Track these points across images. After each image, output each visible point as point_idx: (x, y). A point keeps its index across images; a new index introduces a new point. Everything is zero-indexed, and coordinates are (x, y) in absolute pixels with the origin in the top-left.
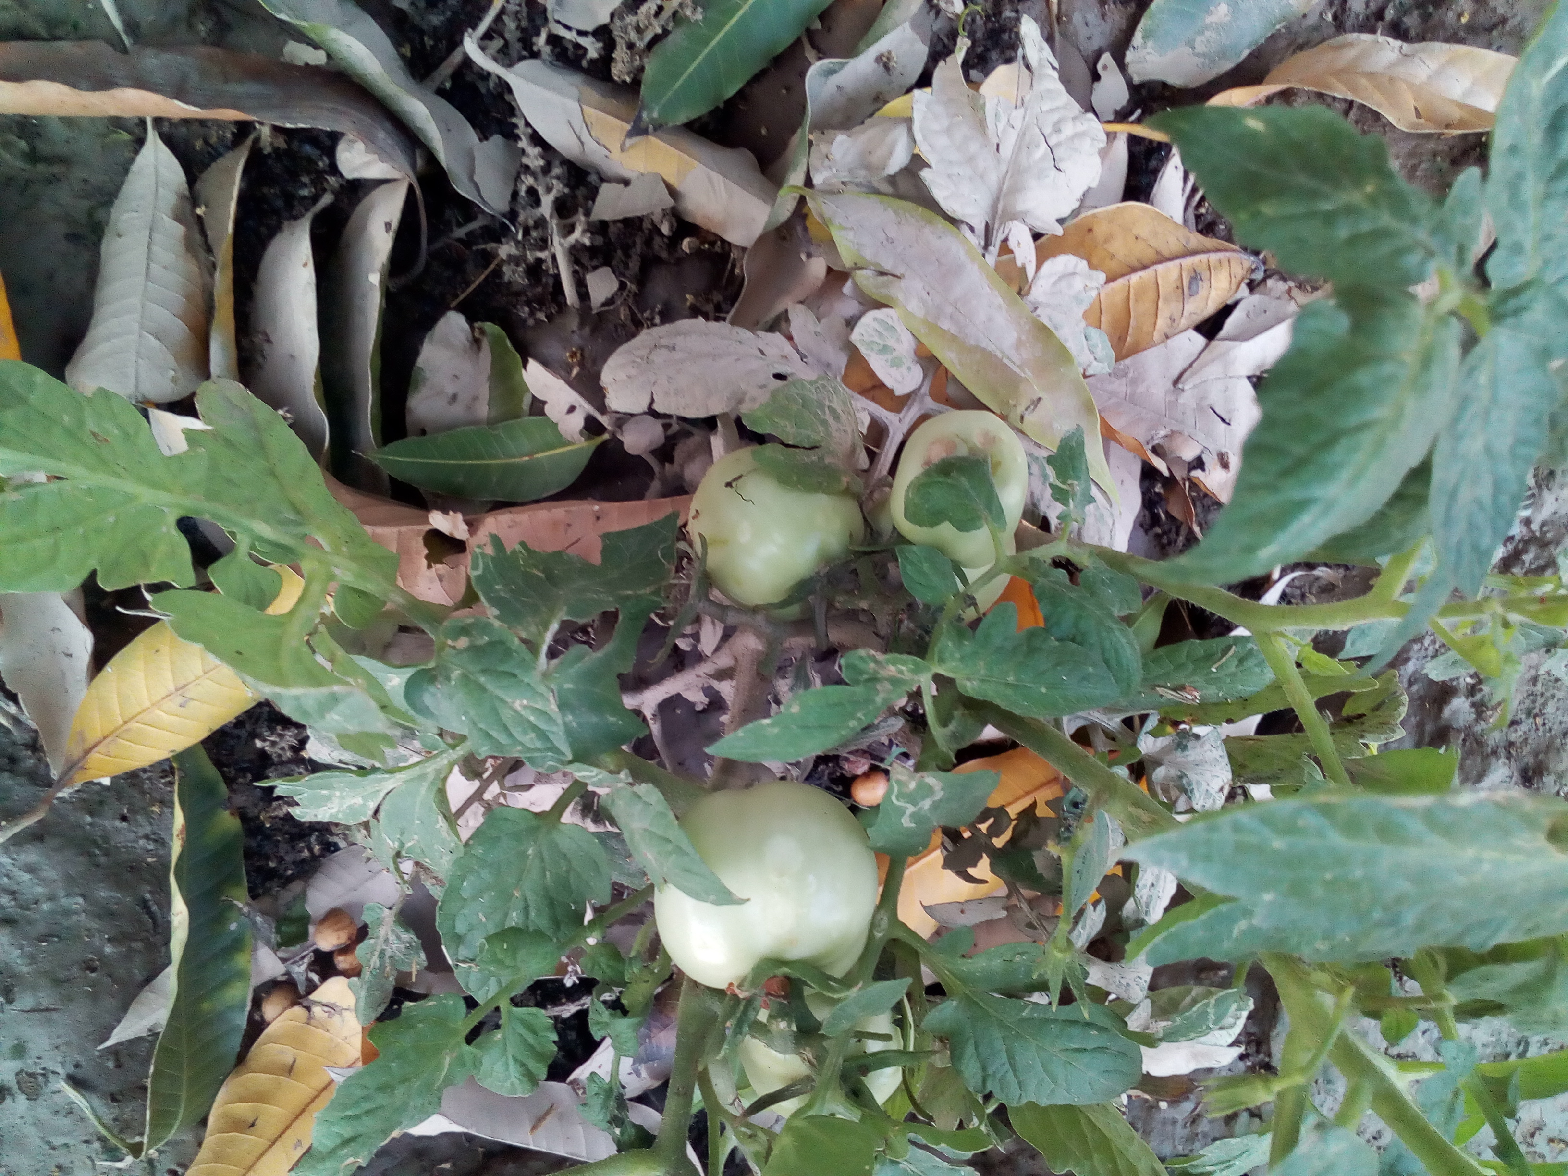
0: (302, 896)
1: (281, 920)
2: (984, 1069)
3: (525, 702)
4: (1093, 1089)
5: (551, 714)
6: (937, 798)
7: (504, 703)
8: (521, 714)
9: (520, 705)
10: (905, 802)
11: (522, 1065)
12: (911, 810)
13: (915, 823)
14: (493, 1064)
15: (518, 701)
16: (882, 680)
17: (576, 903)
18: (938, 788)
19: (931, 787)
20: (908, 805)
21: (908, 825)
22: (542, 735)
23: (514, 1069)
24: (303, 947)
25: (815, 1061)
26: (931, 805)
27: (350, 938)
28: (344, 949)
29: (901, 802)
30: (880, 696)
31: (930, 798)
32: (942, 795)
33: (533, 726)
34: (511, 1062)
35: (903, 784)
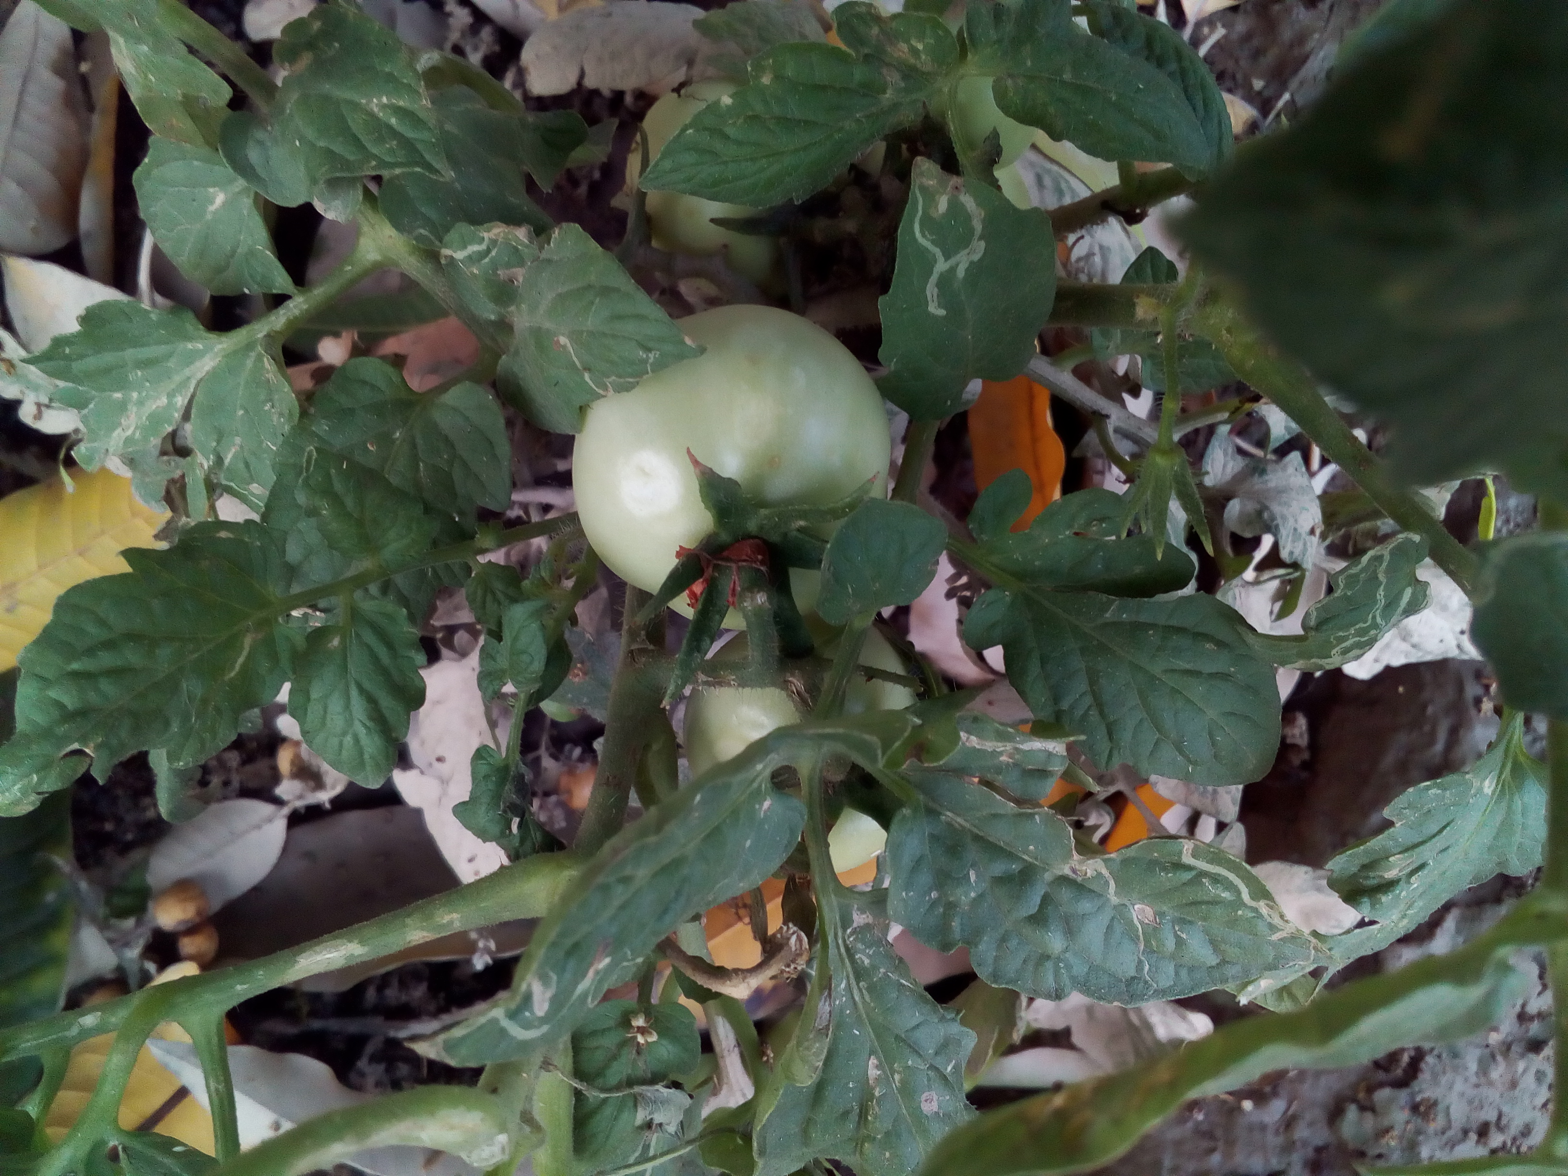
0: (144, 865)
1: (110, 891)
2: (1056, 699)
3: (385, 100)
4: (1214, 743)
5: (422, 115)
6: (976, 257)
7: (355, 106)
8: (378, 119)
9: (377, 105)
10: (933, 242)
11: (371, 700)
12: (941, 266)
13: (946, 308)
14: (326, 697)
15: (375, 100)
16: (888, 65)
17: (461, 514)
18: (978, 226)
19: (968, 218)
20: (937, 251)
21: (935, 309)
22: (407, 144)
23: (358, 706)
24: (139, 923)
25: (807, 695)
26: (967, 270)
27: (199, 913)
28: (192, 930)
29: (928, 240)
30: (887, 96)
31: (967, 251)
32: (983, 251)
33: (394, 133)
34: (354, 693)
35: (930, 197)
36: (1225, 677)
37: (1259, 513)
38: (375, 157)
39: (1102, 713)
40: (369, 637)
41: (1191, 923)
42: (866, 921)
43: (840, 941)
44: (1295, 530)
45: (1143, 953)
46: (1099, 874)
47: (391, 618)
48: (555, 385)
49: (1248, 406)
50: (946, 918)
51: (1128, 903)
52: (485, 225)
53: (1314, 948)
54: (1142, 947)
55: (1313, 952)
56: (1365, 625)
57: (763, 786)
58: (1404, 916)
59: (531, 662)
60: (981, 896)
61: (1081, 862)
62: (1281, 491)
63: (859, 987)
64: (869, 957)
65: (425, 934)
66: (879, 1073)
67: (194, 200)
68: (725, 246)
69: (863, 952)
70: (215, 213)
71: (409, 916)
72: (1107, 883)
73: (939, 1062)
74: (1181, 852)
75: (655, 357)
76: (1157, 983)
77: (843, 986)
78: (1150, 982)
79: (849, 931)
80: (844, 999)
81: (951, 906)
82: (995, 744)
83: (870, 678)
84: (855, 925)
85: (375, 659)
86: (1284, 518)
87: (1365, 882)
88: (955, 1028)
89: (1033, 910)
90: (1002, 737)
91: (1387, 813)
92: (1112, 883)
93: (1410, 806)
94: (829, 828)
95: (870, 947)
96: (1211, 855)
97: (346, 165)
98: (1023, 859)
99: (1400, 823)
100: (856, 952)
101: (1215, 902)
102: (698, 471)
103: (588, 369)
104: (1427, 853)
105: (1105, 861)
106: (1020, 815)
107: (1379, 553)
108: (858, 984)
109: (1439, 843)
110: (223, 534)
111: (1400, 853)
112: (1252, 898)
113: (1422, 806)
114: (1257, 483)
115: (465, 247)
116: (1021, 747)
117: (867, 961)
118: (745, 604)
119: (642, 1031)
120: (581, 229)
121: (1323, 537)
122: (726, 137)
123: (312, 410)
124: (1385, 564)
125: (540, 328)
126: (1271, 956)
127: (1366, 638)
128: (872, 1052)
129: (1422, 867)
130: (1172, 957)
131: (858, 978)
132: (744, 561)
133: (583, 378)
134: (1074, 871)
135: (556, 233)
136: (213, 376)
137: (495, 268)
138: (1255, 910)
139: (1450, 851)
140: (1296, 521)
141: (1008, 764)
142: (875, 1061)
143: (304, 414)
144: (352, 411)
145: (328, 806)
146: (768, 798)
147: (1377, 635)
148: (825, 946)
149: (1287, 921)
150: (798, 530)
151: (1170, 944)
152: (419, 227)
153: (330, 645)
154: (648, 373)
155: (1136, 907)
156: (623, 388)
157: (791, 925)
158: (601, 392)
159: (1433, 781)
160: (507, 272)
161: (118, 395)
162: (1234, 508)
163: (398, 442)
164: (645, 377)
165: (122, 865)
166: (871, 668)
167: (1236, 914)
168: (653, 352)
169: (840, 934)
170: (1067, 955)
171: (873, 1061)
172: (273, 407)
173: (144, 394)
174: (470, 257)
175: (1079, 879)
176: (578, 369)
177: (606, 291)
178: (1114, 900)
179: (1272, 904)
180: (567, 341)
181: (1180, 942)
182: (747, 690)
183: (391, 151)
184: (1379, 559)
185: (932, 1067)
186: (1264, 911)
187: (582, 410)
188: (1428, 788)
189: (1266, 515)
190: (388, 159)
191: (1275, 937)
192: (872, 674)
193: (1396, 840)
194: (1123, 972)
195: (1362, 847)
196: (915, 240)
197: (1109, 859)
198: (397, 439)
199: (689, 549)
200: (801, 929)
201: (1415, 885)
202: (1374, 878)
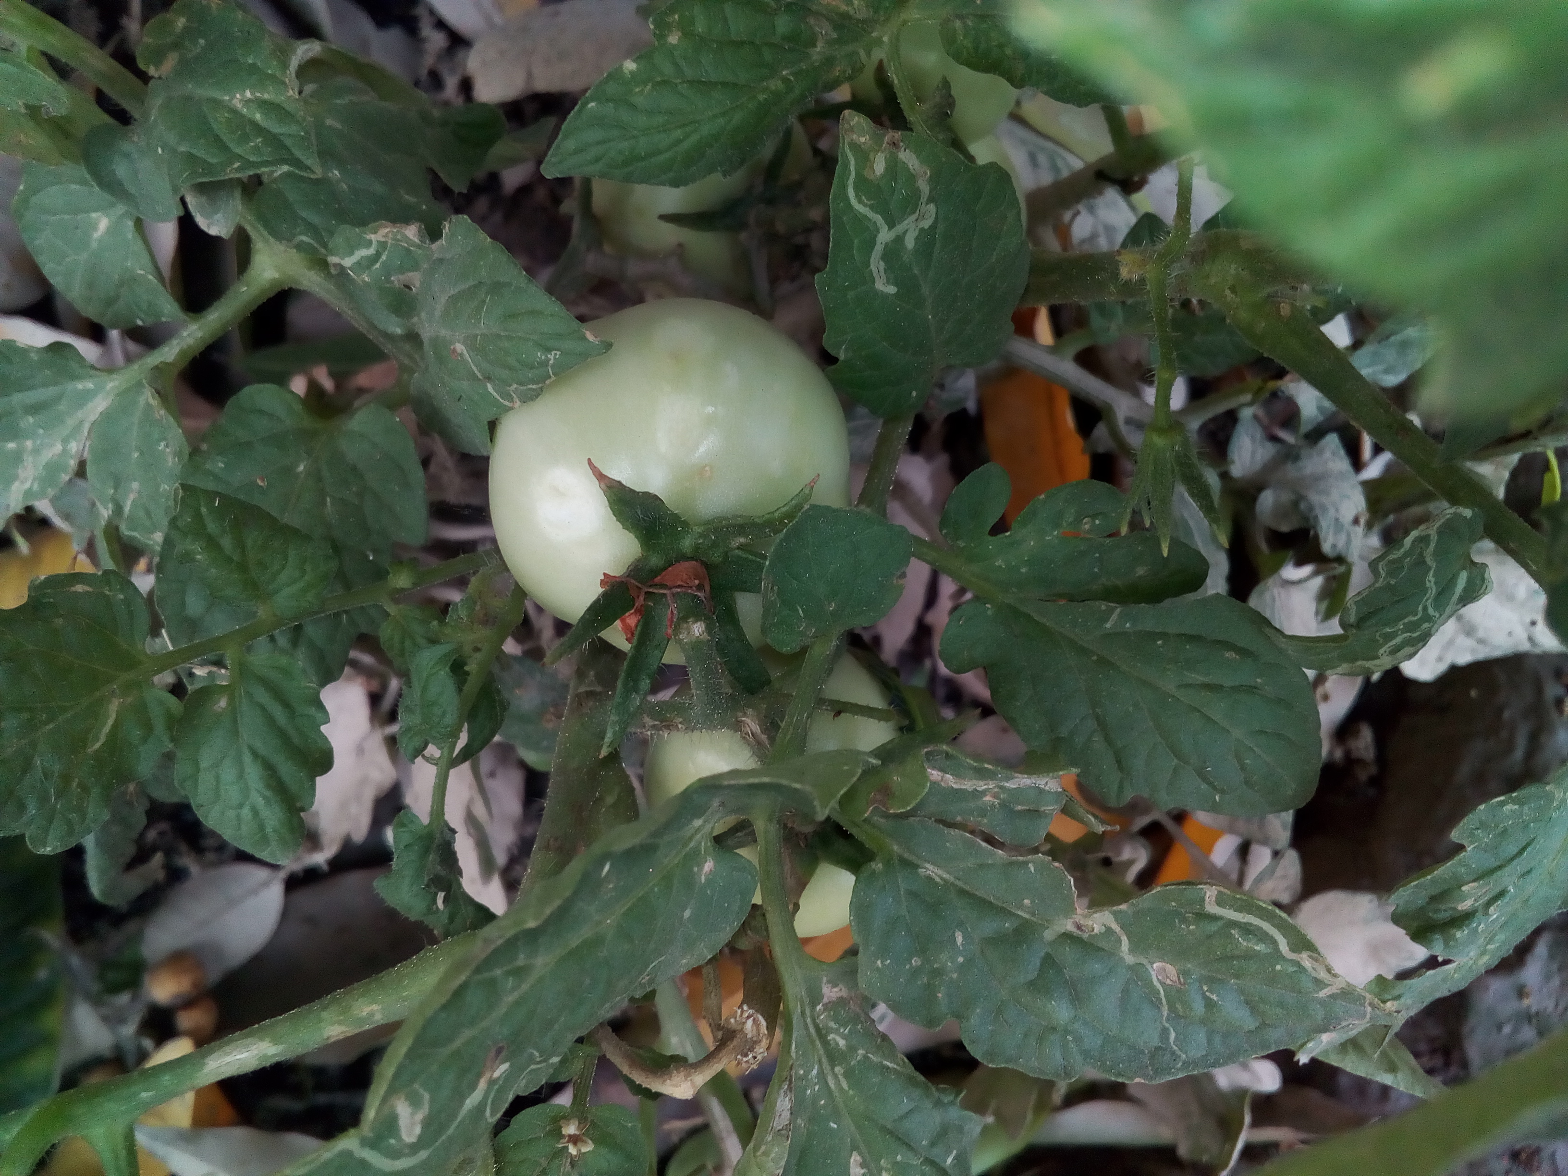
0: (138, 937)
1: (104, 965)
2: (1054, 725)
3: (248, 94)
4: (1243, 767)
5: (289, 107)
6: (926, 224)
7: (217, 104)
8: (242, 116)
9: (241, 101)
10: (872, 207)
11: (269, 767)
12: (885, 236)
13: (896, 284)
14: (216, 765)
15: (238, 96)
16: (817, 14)
17: (375, 551)
18: (924, 187)
19: (912, 178)
20: (878, 219)
21: (885, 287)
22: (274, 140)
23: (254, 773)
24: (135, 998)
25: (764, 737)
26: (917, 239)
27: (195, 985)
28: (188, 1003)
29: (865, 205)
30: (818, 49)
31: (914, 217)
32: (934, 216)
33: (259, 130)
34: (247, 758)
35: (864, 157)
36: (1251, 690)
37: (1295, 504)
38: (239, 157)
39: (1108, 739)
40: (262, 696)
41: (1221, 981)
42: (839, 995)
43: (809, 1020)
44: (1337, 520)
45: (1168, 1020)
46: (1109, 930)
47: (286, 672)
48: (459, 400)
49: (1272, 385)
50: (931, 990)
51: (1145, 962)
52: (370, 226)
53: (1370, 1004)
54: (1165, 1013)
55: (1369, 1009)
56: (1416, 618)
57: (703, 844)
58: (1483, 953)
59: (444, 714)
60: (969, 962)
61: (1086, 916)
62: (1319, 478)
63: (833, 1072)
64: (844, 1037)
65: (343, 1028)
66: (863, 1171)
67: (77, 228)
68: (680, 245)
69: (836, 1031)
70: (100, 241)
71: (324, 1008)
72: (1119, 941)
73: (936, 1153)
74: (1203, 900)
75: (555, 358)
76: (1186, 1053)
77: (815, 1072)
78: (1179, 1053)
79: (819, 1007)
80: (817, 1088)
81: (938, 973)
82: (975, 782)
83: (838, 713)
84: (825, 1000)
85: (270, 721)
86: (1324, 508)
87: (1435, 916)
88: (955, 1113)
89: (1032, 976)
90: (981, 774)
91: (1455, 835)
92: (1125, 939)
93: (1483, 825)
94: (802, 885)
95: (845, 1026)
96: (1239, 903)
97: (208, 168)
98: (1018, 916)
99: (1472, 847)
100: (828, 1033)
101: (1249, 956)
102: (603, 486)
103: (489, 378)
104: (1507, 878)
105: (1115, 914)
106: (1012, 864)
107: (1423, 533)
108: (833, 1069)
109: (1519, 865)
110: (79, 588)
111: (1474, 881)
112: (1292, 950)
113: (1497, 826)
114: (1290, 471)
115: (351, 253)
116: (1006, 784)
117: (842, 1043)
118: (681, 637)
119: (574, 1140)
120: (469, 221)
121: (1369, 526)
122: (633, 107)
123: (204, 447)
124: (1432, 545)
125: (437, 337)
126: (1320, 1014)
127: (1418, 634)
128: (854, 1147)
129: (1501, 894)
130: (1203, 1022)
131: (833, 1062)
132: (679, 586)
133: (486, 389)
134: (1079, 927)
135: (446, 228)
136: (107, 417)
137: (387, 271)
138: (1298, 964)
139: (1534, 871)
140: (1337, 510)
141: (993, 806)
142: (858, 1158)
143: (195, 452)
144: (249, 444)
145: (325, 868)
146: (709, 859)
147: (1430, 628)
148: (788, 1030)
149: (1335, 976)
150: (738, 548)
151: (1199, 1008)
152: (300, 234)
153: (216, 707)
154: (550, 377)
155: (1155, 965)
156: (529, 398)
157: (745, 1007)
158: (506, 403)
159: (1508, 795)
160: (401, 277)
161: (11, 445)
162: (1267, 500)
163: (302, 476)
164: (547, 382)
165: (116, 938)
166: (839, 702)
167: (1274, 969)
168: (553, 353)
169: (808, 1011)
170: (1076, 1026)
171: (855, 1158)
172: (167, 446)
173: (39, 442)
174: (358, 263)
175: (1085, 936)
176: (480, 379)
177: (496, 288)
178: (1130, 959)
179: (1315, 955)
180: (463, 348)
181: (1210, 1005)
182: (697, 733)
183: (256, 150)
184: (1424, 540)
185: (929, 1161)
186: (1307, 963)
187: (492, 426)
188: (1502, 804)
189: (1303, 506)
190: (253, 158)
191: (1323, 994)
192: (840, 709)
193: (1467, 866)
194: (1145, 1042)
195: (1429, 877)
196: (849, 206)
197: (1120, 912)
198: (301, 473)
199: (615, 577)
200: (757, 1011)
201: (1495, 916)
202: (1445, 911)
